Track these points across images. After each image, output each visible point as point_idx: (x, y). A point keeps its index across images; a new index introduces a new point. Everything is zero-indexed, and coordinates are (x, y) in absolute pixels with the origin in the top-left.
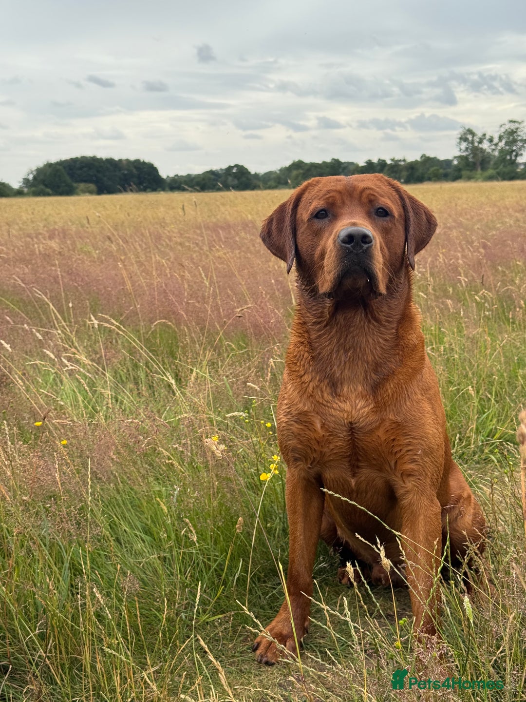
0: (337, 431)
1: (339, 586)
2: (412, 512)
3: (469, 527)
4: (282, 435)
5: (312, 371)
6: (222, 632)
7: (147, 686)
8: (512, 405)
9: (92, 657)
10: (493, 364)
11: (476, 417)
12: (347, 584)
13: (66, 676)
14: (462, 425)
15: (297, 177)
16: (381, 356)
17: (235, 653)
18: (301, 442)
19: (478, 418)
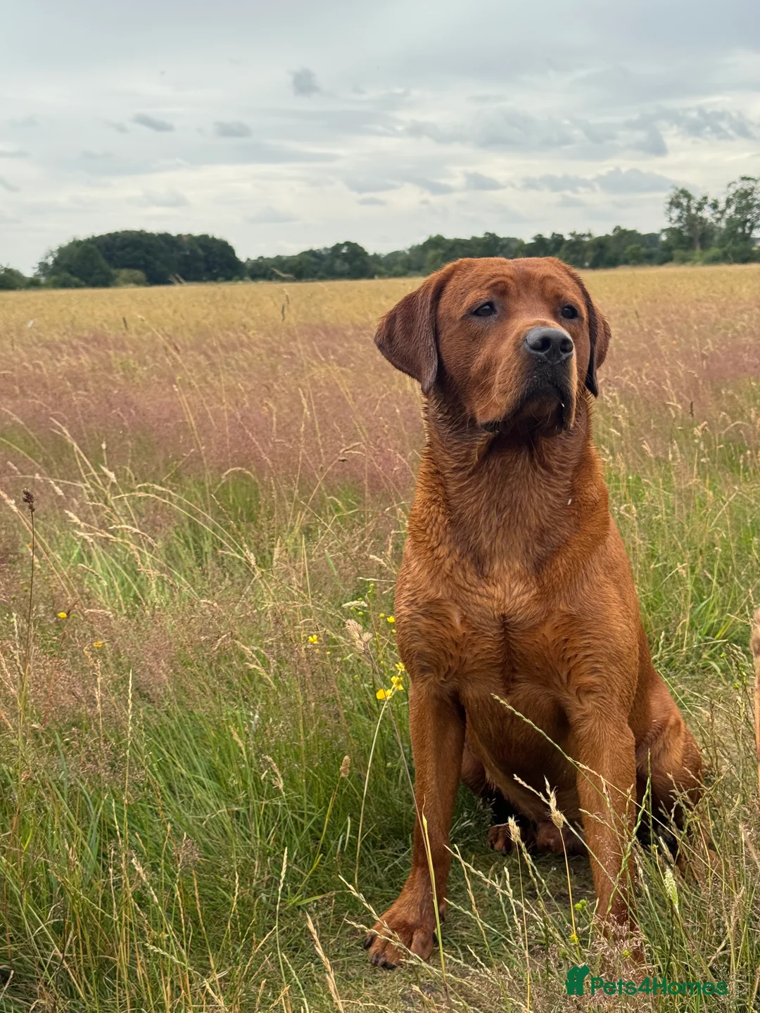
0: (483, 627)
1: (490, 853)
2: (593, 745)
3: (677, 768)
4: (403, 634)
5: (450, 541)
6: (320, 920)
7: (210, 1001)
8: (743, 589)
9: (131, 958)
10: (716, 530)
11: (690, 606)
12: (502, 850)
13: (92, 985)
14: (670, 619)
15: (435, 259)
16: (548, 519)
17: (338, 951)
18: (431, 644)
19: (693, 607)
